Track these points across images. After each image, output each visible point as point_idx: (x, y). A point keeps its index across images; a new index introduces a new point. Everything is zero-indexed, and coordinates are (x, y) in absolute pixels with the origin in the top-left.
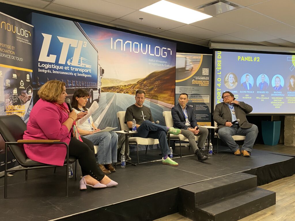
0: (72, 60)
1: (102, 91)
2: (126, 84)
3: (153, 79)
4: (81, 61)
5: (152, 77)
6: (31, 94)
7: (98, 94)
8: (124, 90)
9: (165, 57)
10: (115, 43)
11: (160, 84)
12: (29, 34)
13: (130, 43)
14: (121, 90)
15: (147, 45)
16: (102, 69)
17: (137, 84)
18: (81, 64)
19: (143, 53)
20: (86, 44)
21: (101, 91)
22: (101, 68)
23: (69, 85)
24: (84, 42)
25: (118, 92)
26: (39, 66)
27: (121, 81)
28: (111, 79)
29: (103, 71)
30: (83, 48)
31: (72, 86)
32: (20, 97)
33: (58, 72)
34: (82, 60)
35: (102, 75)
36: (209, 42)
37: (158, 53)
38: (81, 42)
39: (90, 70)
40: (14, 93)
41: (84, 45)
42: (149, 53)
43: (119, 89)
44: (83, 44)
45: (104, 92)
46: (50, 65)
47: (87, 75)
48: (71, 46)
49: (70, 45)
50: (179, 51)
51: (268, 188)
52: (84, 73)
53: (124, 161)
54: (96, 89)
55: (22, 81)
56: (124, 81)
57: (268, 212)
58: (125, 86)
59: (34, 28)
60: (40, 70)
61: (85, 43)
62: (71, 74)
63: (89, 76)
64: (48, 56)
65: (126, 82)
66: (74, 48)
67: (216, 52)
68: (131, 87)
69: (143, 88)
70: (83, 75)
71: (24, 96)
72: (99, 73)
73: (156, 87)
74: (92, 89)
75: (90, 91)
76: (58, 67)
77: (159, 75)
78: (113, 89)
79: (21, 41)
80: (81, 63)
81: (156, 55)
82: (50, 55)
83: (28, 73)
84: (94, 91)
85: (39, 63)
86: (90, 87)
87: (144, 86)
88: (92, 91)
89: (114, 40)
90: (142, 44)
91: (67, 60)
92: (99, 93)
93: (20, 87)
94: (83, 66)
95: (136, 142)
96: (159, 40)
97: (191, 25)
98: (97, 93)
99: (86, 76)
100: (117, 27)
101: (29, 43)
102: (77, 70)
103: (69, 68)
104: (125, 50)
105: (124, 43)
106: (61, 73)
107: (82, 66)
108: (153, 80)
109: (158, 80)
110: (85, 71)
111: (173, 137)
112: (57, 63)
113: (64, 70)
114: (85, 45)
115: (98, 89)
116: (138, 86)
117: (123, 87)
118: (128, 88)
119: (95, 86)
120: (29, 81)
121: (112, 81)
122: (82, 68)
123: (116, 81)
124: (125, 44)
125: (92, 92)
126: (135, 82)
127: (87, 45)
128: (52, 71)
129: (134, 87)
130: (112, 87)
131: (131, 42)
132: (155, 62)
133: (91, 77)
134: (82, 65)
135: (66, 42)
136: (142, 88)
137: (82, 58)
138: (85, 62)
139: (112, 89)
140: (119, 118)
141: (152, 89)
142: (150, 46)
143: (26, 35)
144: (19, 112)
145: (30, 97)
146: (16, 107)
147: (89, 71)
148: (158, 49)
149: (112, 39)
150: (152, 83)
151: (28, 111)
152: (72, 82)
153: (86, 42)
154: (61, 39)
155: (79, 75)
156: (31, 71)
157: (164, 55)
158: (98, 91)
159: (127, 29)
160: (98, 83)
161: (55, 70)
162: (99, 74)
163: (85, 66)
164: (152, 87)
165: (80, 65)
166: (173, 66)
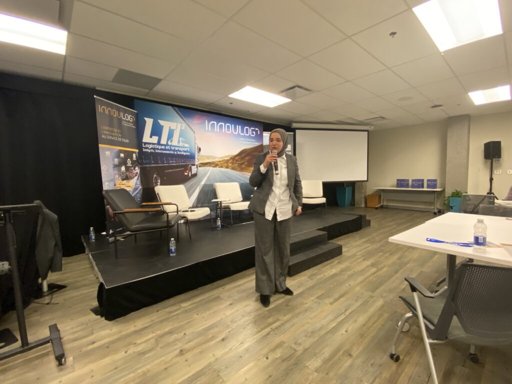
0: (172, 140)
1: (200, 166)
2: (221, 160)
3: (244, 155)
5: (243, 154)
6: (137, 170)
7: (196, 169)
8: (219, 164)
9: (254, 136)
10: (210, 125)
11: (250, 159)
12: (133, 118)
14: (216, 165)
15: (237, 126)
16: (199, 148)
19: (235, 133)
21: (198, 166)
22: (198, 146)
23: (170, 162)
25: (213, 167)
26: (143, 146)
27: (216, 158)
29: (200, 150)
30: (181, 130)
31: (173, 163)
32: (128, 173)
33: (160, 151)
35: (199, 153)
36: (291, 122)
37: (247, 133)
38: (179, 125)
40: (122, 170)
42: (240, 132)
44: (181, 126)
45: (202, 167)
46: (153, 146)
49: (170, 127)
50: (265, 130)
53: (220, 224)
54: (194, 165)
55: (129, 160)
56: (218, 158)
58: (220, 161)
59: (137, 113)
60: (144, 150)
62: (172, 152)
63: (188, 154)
64: (151, 137)
65: (221, 158)
67: (297, 131)
68: (225, 162)
70: (183, 153)
71: (132, 173)
73: (247, 161)
74: (190, 165)
76: (160, 147)
77: (249, 152)
78: (210, 164)
79: (126, 125)
80: (181, 142)
81: (246, 135)
82: (153, 137)
83: (134, 152)
84: (192, 167)
85: (143, 144)
86: (189, 163)
87: (236, 161)
89: (209, 122)
90: (233, 125)
91: (168, 140)
93: (128, 165)
95: (229, 208)
96: (248, 121)
97: (274, 108)
99: (185, 154)
100: (211, 111)
101: (134, 127)
102: (177, 149)
103: (170, 148)
104: (218, 131)
106: (163, 152)
109: (248, 156)
110: (184, 149)
112: (159, 143)
113: (165, 150)
114: (183, 128)
115: (196, 165)
116: (231, 161)
117: (218, 162)
118: (222, 163)
119: (193, 163)
120: (135, 159)
121: (208, 157)
122: (182, 147)
123: (212, 157)
124: (218, 126)
125: (191, 167)
126: (228, 158)
127: (185, 127)
128: (155, 151)
129: (227, 162)
130: (208, 163)
131: (223, 124)
132: (245, 141)
134: (181, 145)
135: (166, 125)
136: (235, 163)
137: (180, 138)
138: (184, 142)
140: (215, 188)
141: (243, 163)
142: (240, 127)
143: (131, 120)
145: (137, 173)
146: (125, 182)
147: (187, 150)
148: (247, 129)
149: (207, 121)
150: (242, 159)
151: (136, 185)
152: (173, 159)
153: (184, 125)
154: (161, 122)
155: (179, 153)
156: (137, 151)
157: (253, 134)
160: (196, 160)
161: (158, 149)
162: (196, 152)
163: (184, 145)
165: (179, 144)
166: (261, 144)
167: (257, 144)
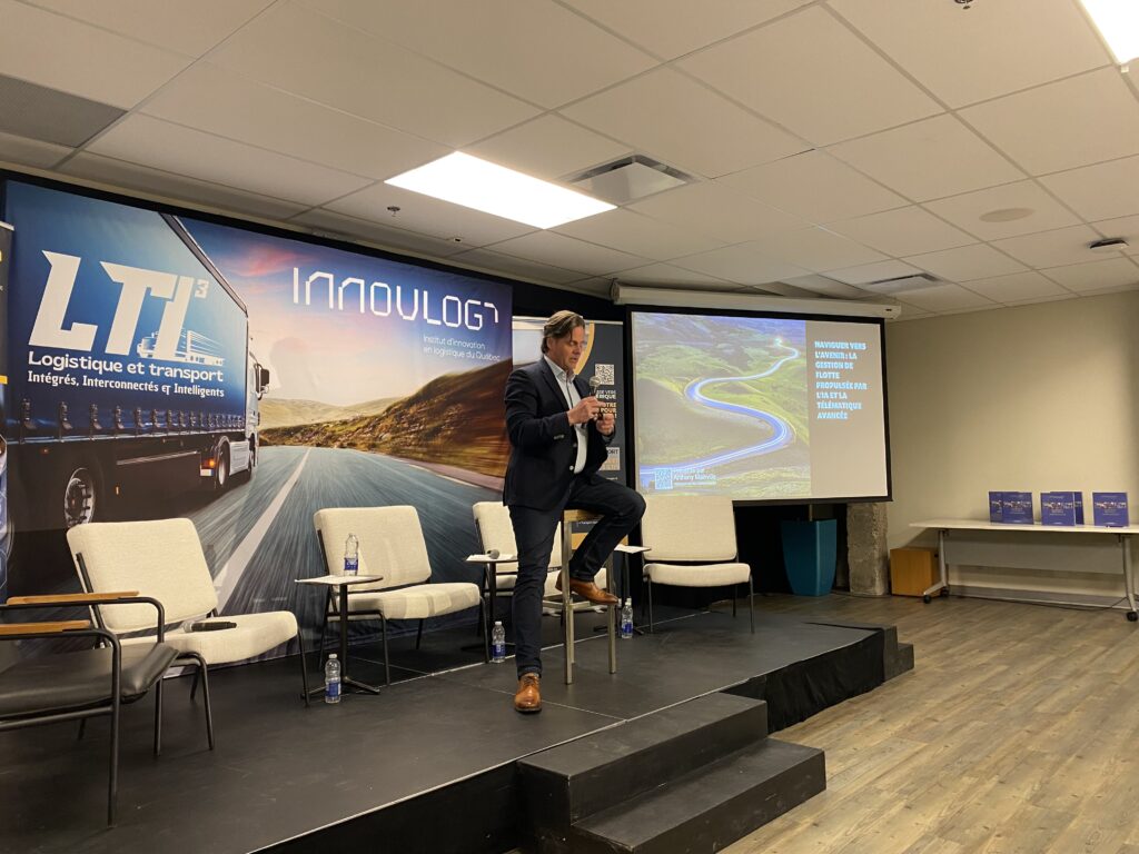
0: (153, 342)
1: (263, 443)
2: (348, 417)
3: (441, 398)
4: (189, 345)
5: (439, 394)
7: (249, 453)
8: (340, 436)
9: (477, 329)
10: (308, 284)
11: (463, 413)
13: (359, 285)
14: (330, 438)
15: (416, 292)
16: (263, 370)
17: (387, 417)
18: (189, 354)
19: (405, 318)
20: (204, 289)
21: (257, 441)
22: (258, 365)
23: (142, 425)
24: (200, 282)
25: (318, 445)
26: (31, 362)
27: (328, 409)
28: (293, 402)
29: (264, 377)
30: (193, 300)
31: (152, 430)
33: (101, 382)
34: (192, 342)
35: (262, 389)
36: (613, 284)
37: (452, 316)
38: (187, 283)
39: (219, 373)
41: (198, 292)
42: (426, 316)
43: (324, 434)
44: (196, 287)
45: (270, 445)
46: (71, 360)
47: (208, 391)
48: (152, 294)
49: (149, 290)
50: (521, 310)
51: (804, 735)
52: (196, 382)
54: (241, 437)
56: (338, 409)
57: (802, 817)
58: (344, 423)
59: (14, 232)
60: (33, 378)
61: (203, 285)
62: (150, 387)
63: (214, 392)
64: (67, 326)
65: (347, 410)
66: (161, 302)
67: (635, 313)
68: (366, 426)
69: (408, 429)
70: (195, 390)
72: (252, 383)
73: (451, 424)
74: (225, 438)
75: (220, 443)
76: (102, 366)
77: (460, 387)
78: (303, 434)
80: (189, 349)
81: (449, 324)
82: (75, 325)
84: (232, 444)
85: (31, 353)
86: (221, 428)
87: (411, 423)
88: (226, 444)
89: (304, 277)
90: (399, 288)
91: (136, 341)
92: (252, 448)
94: (194, 362)
95: (378, 611)
96: (453, 276)
97: (553, 231)
98: (244, 450)
99: (203, 392)
100: (315, 234)
102: (172, 373)
103: (146, 369)
104: (341, 306)
105: (337, 284)
106: (113, 384)
107: (189, 361)
108: (440, 401)
109: (454, 403)
110: (200, 375)
112: (98, 351)
113: (125, 376)
114: (201, 292)
115: (248, 435)
116: (389, 422)
117: (336, 425)
118: (354, 428)
119: (237, 428)
121: (297, 407)
122: (193, 367)
123: (312, 407)
124: (341, 289)
125: (226, 448)
126: (380, 411)
127: (208, 290)
128: (80, 380)
129: (374, 427)
130: (297, 429)
131: (362, 282)
132: (447, 347)
133: (222, 395)
134: (192, 358)
135: (132, 283)
136: (404, 429)
137: (189, 332)
138: (204, 346)
139: (299, 435)
140: (320, 532)
141: (436, 431)
142: (426, 293)
147: (215, 377)
148: (452, 305)
149: (296, 270)
150: (434, 413)
152: (153, 413)
153: (206, 283)
154: (114, 271)
155: (179, 390)
156: (3, 380)
157: (474, 322)
158: (247, 442)
159: (349, 240)
160: (250, 416)
162: (251, 387)
163: (202, 360)
164: (436, 424)
165: (184, 356)
166: (505, 358)
167: (490, 359)
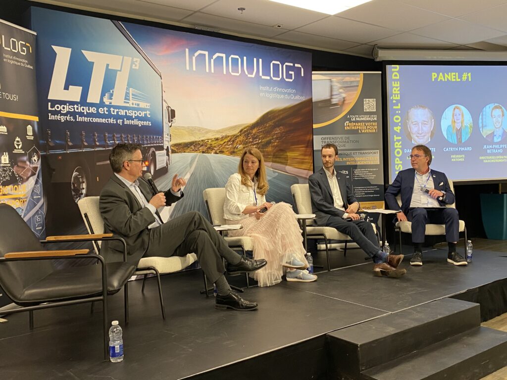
0: (112, 95)
1: (173, 152)
2: (219, 136)
3: (271, 123)
4: (131, 96)
5: (268, 121)
7: (166, 157)
8: (215, 147)
9: (291, 80)
10: (194, 58)
11: (283, 132)
12: (28, 48)
13: (222, 57)
14: (209, 148)
15: (255, 59)
16: (171, 110)
17: (240, 135)
18: (131, 102)
19: (249, 76)
20: (137, 64)
21: (170, 151)
22: (169, 107)
23: (108, 143)
24: (135, 59)
25: (203, 152)
26: (50, 109)
27: (208, 131)
28: (188, 128)
29: (172, 114)
30: (132, 70)
32: (15, 169)
33: (86, 119)
34: (133, 95)
35: (172, 121)
36: (374, 48)
37: (276, 74)
38: (128, 60)
39: (148, 112)
40: (3, 162)
41: (134, 65)
42: (261, 74)
43: (206, 146)
44: (133, 63)
45: (178, 153)
46: (70, 107)
47: (142, 122)
48: (109, 68)
49: (108, 65)
50: (317, 67)
52: (136, 118)
54: (161, 148)
55: (18, 139)
56: (214, 131)
58: (217, 139)
59: (37, 36)
60: (51, 117)
61: (136, 61)
62: (111, 121)
63: (146, 123)
64: (66, 88)
65: (218, 132)
66: (116, 71)
67: (388, 67)
68: (229, 141)
69: (252, 142)
70: (136, 122)
71: (24, 168)
72: (166, 118)
73: (277, 138)
74: (153, 149)
75: (151, 152)
76: (86, 110)
77: (281, 117)
78: (194, 146)
79: (12, 62)
81: (274, 79)
82: (71, 87)
83: (29, 122)
84: (157, 152)
85: (50, 104)
86: (151, 144)
87: (254, 138)
88: (154, 152)
89: (192, 53)
90: (245, 58)
91: (103, 95)
92: (168, 155)
93: (15, 151)
94: (134, 106)
95: (241, 246)
96: (277, 49)
97: (338, 16)
98: (164, 155)
99: (140, 123)
100: (197, 28)
101: (29, 66)
102: (122, 113)
103: (109, 111)
104: (213, 71)
105: (210, 57)
106: (92, 120)
107: (131, 106)
108: (269, 126)
109: (278, 126)
110: (138, 114)
111: (312, 233)
112: (83, 101)
113: (98, 115)
114: (136, 66)
115: (165, 147)
116: (241, 138)
117: (212, 141)
118: (222, 142)
119: (159, 143)
120: (32, 138)
121: (191, 130)
122: (133, 109)
123: (199, 131)
124: (212, 61)
125: (154, 155)
126: (236, 132)
127: (139, 64)
128: (75, 118)
129: (233, 141)
130: (192, 143)
131: (224, 55)
132: (273, 92)
133: (150, 125)
134: (133, 104)
135: (99, 61)
136: (250, 142)
137: (131, 89)
138: (139, 97)
139: (192, 147)
140: (207, 202)
142: (260, 60)
143: (23, 51)
144: (15, 199)
145: (36, 168)
146: (8, 189)
147: (145, 115)
148: (276, 66)
149: (187, 50)
150: (267, 132)
151: (32, 195)
152: (114, 136)
153: (138, 59)
154: (89, 55)
155: (127, 122)
156: (36, 119)
157: (289, 76)
158: (165, 151)
159: (216, 31)
160: (165, 136)
161: (81, 114)
162: (166, 120)
164: (268, 139)
165: (128, 103)
166: (308, 98)
167: (298, 99)
